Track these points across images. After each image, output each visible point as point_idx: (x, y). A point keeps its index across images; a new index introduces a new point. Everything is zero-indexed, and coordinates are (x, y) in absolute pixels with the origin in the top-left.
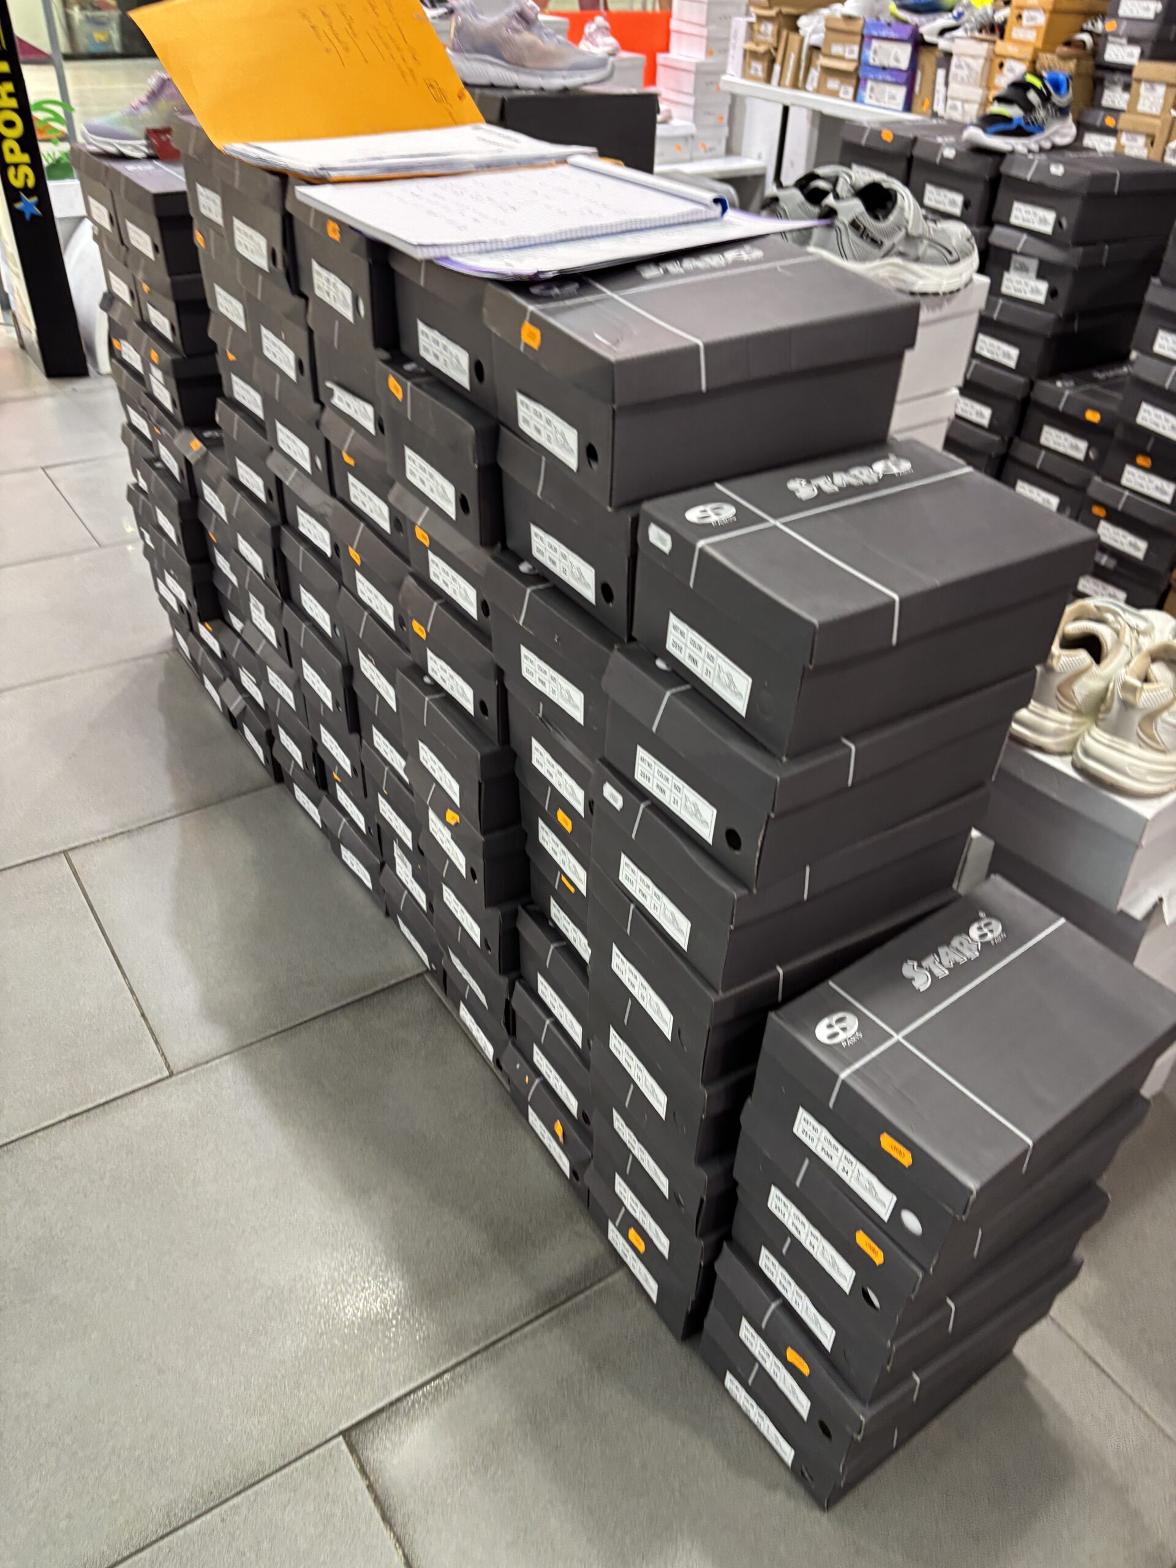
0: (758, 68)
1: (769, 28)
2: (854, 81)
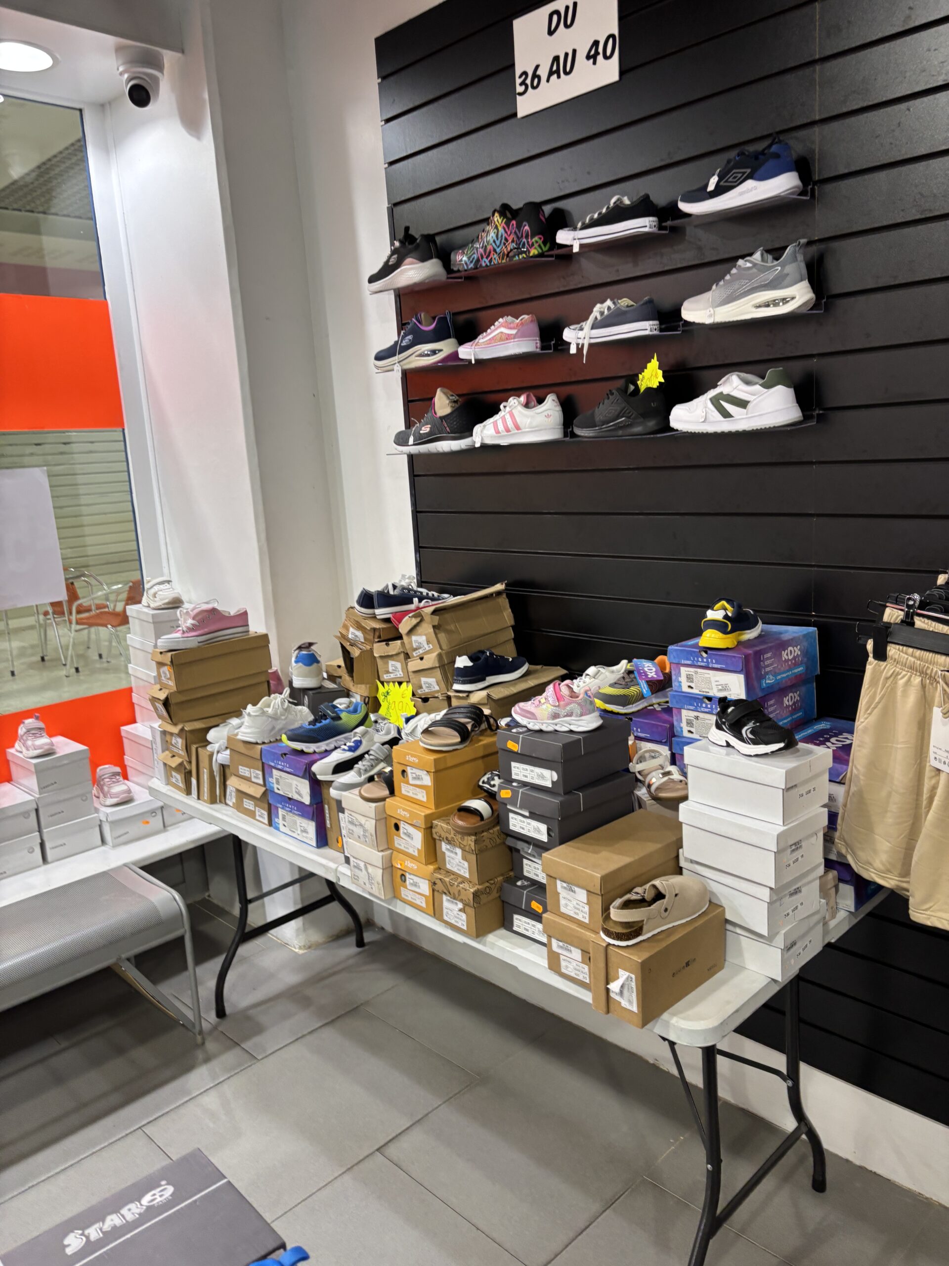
0: (178, 778)
1: (179, 742)
2: (266, 806)
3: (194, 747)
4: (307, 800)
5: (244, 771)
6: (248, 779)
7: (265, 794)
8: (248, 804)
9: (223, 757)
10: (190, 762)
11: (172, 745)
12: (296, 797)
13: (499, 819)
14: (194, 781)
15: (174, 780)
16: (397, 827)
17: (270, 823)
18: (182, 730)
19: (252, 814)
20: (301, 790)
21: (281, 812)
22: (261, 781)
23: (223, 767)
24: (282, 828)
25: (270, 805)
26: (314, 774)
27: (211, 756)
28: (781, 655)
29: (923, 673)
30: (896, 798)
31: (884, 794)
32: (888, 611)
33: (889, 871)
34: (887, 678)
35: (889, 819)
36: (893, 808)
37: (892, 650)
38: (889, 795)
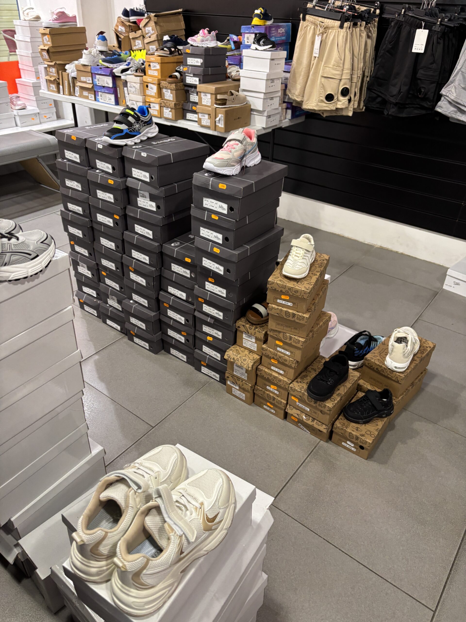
0: (53, 87)
1: (53, 70)
2: (93, 92)
3: (60, 72)
4: (111, 85)
5: (83, 79)
6: (85, 82)
7: (93, 87)
8: (85, 93)
9: (74, 74)
10: (59, 79)
11: (50, 72)
12: (106, 85)
13: (183, 80)
14: (61, 87)
15: (51, 88)
16: (147, 86)
17: (95, 100)
18: (55, 64)
19: (87, 98)
20: (108, 82)
21: (100, 93)
22: (91, 82)
23: (74, 78)
24: (100, 100)
25: (95, 91)
26: (114, 73)
27: (68, 74)
28: (278, 30)
29: (315, 24)
30: (304, 70)
31: (300, 69)
32: (308, 4)
33: (299, 95)
34: (305, 27)
35: (301, 78)
36: (302, 73)
37: (308, 17)
38: (302, 69)
